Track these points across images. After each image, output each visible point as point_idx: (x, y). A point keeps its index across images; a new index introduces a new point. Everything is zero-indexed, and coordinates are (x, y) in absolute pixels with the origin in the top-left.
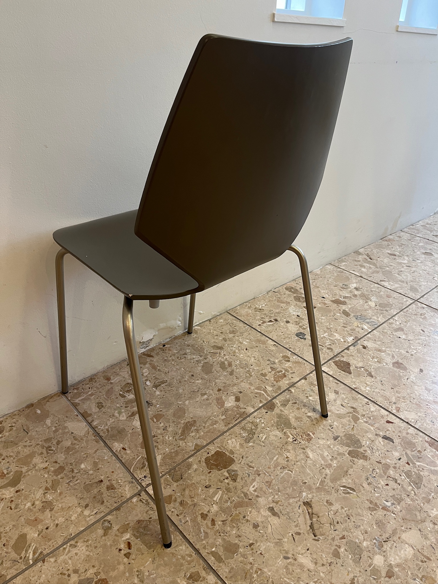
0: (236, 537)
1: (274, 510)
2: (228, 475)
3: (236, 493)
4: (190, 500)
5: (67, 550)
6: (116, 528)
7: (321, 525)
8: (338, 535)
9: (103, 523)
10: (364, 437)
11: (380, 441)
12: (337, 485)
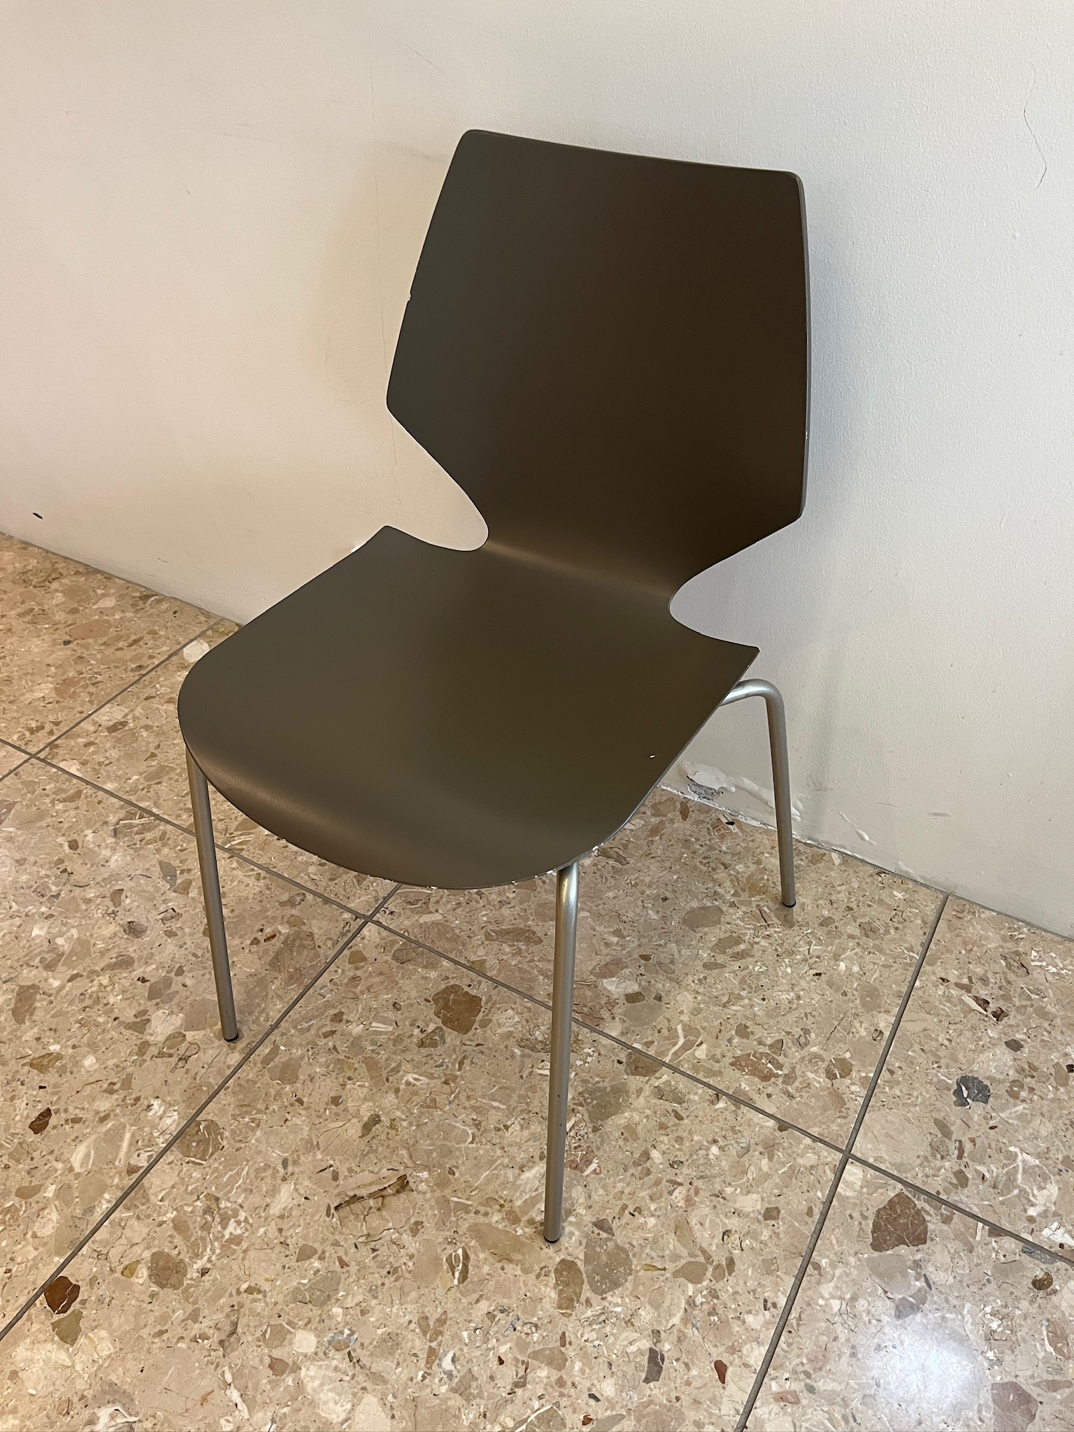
2: (430, 1029)
3: (394, 1053)
4: (364, 988)
6: (294, 912)
7: (362, 1217)
8: (346, 1254)
9: (298, 894)
10: (633, 1299)
11: (637, 1344)
12: (467, 1240)
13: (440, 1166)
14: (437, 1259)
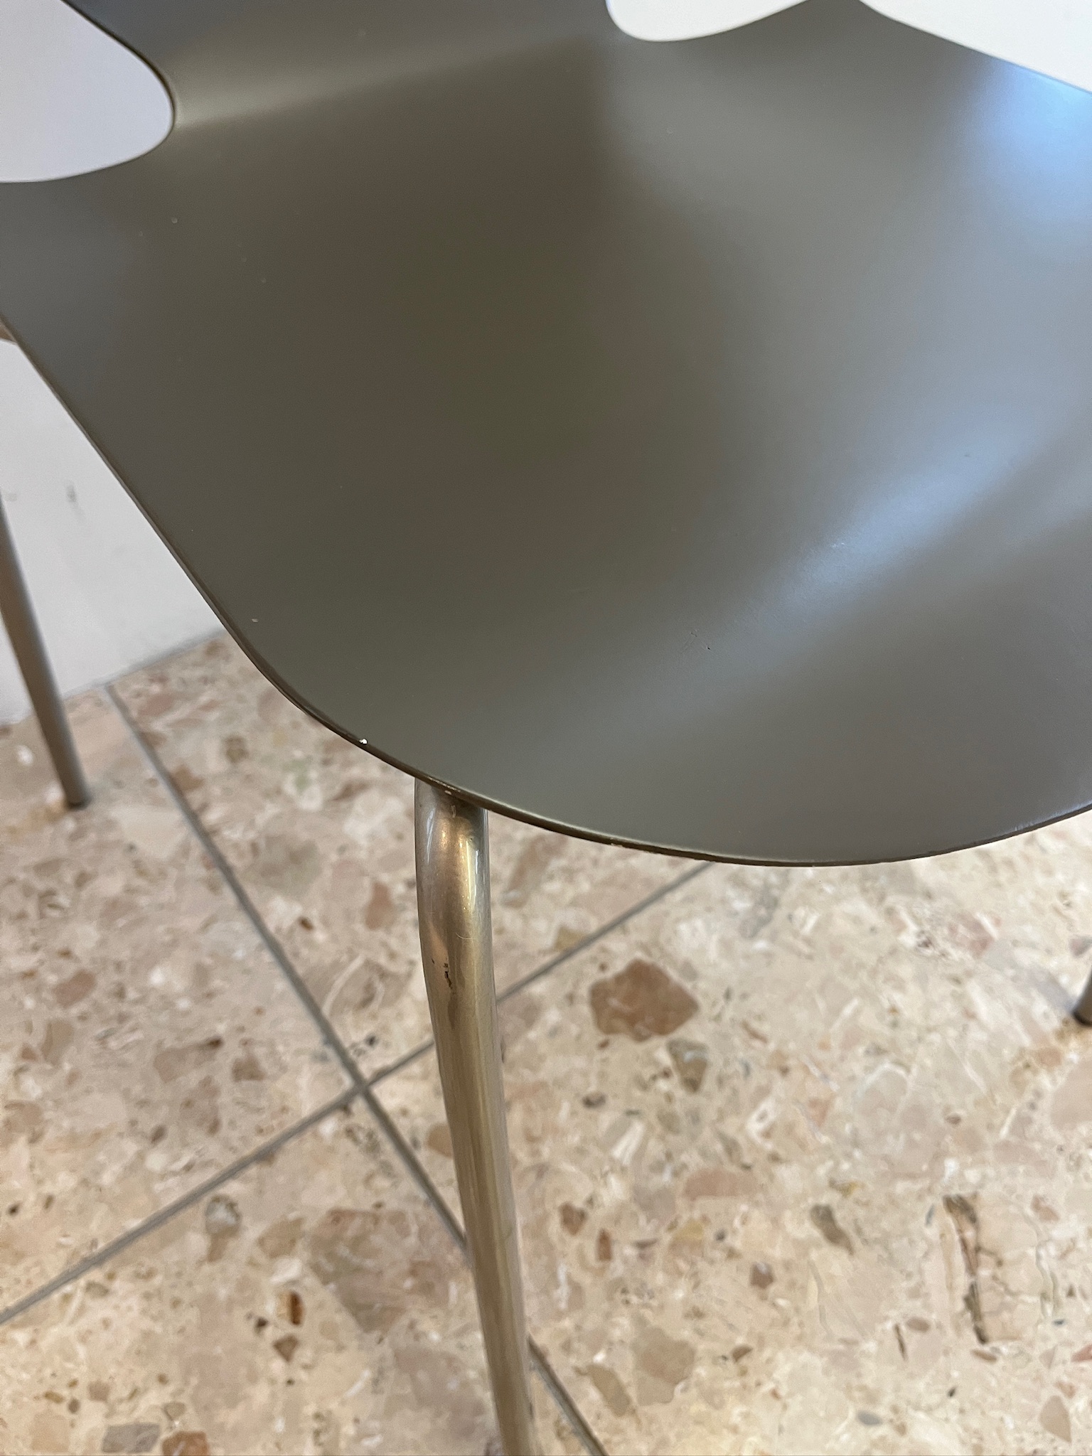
0: (687, 1315)
1: (834, 1221)
2: (667, 1061)
5: (75, 1304)
6: (253, 1231)
7: (1008, 1298)
8: (1069, 1344)
13: (941, 1134)
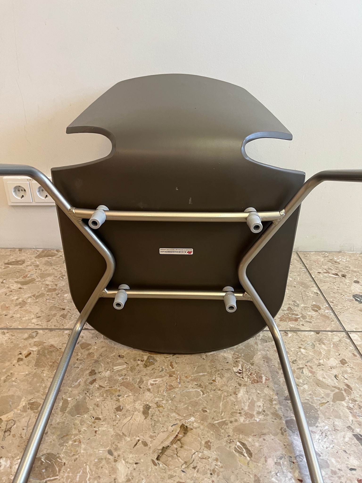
0: (95, 404)
1: (148, 410)
3: (135, 375)
4: (98, 356)
6: (36, 339)
7: (176, 456)
9: (33, 332)
10: (328, 420)
11: (347, 436)
12: (237, 437)
13: (197, 411)
14: (230, 453)
